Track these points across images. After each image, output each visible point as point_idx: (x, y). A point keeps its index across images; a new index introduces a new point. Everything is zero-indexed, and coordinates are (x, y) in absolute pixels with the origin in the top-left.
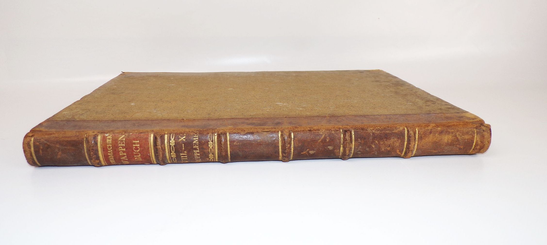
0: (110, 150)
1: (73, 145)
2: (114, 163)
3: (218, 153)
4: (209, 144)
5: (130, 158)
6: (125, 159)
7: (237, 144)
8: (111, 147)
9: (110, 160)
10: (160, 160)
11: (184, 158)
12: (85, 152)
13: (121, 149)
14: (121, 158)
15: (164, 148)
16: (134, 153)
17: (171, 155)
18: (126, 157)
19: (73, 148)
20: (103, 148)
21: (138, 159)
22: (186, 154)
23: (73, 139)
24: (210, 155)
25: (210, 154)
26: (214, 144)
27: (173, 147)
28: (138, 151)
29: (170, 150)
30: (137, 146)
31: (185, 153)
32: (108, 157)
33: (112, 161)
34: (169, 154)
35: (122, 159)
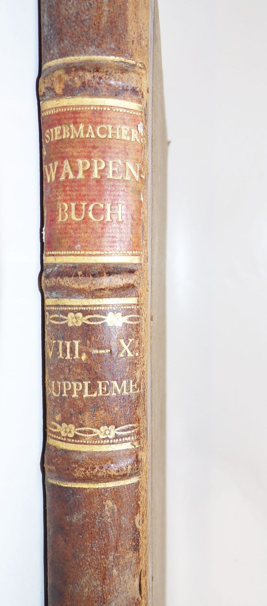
0: (95, 133)
1: (112, 23)
2: (50, 136)
3: (80, 453)
4: (108, 426)
5: (68, 188)
6: (64, 172)
7: (106, 508)
8: (104, 136)
9: (60, 127)
10: (59, 278)
11: (65, 351)
12: (90, 55)
13: (98, 167)
14: (66, 162)
15: (99, 294)
16: (84, 204)
17: (75, 313)
18: (71, 176)
19: (104, 21)
20: (101, 112)
21: (63, 210)
22: (77, 356)
23: (132, 27)
24: (72, 426)
25: (76, 430)
26: (108, 441)
27: (103, 322)
28: (90, 215)
29: (91, 313)
30: (105, 214)
31: (80, 355)
32: (72, 121)
33: (57, 133)
34: (79, 306)
35: (62, 163)
